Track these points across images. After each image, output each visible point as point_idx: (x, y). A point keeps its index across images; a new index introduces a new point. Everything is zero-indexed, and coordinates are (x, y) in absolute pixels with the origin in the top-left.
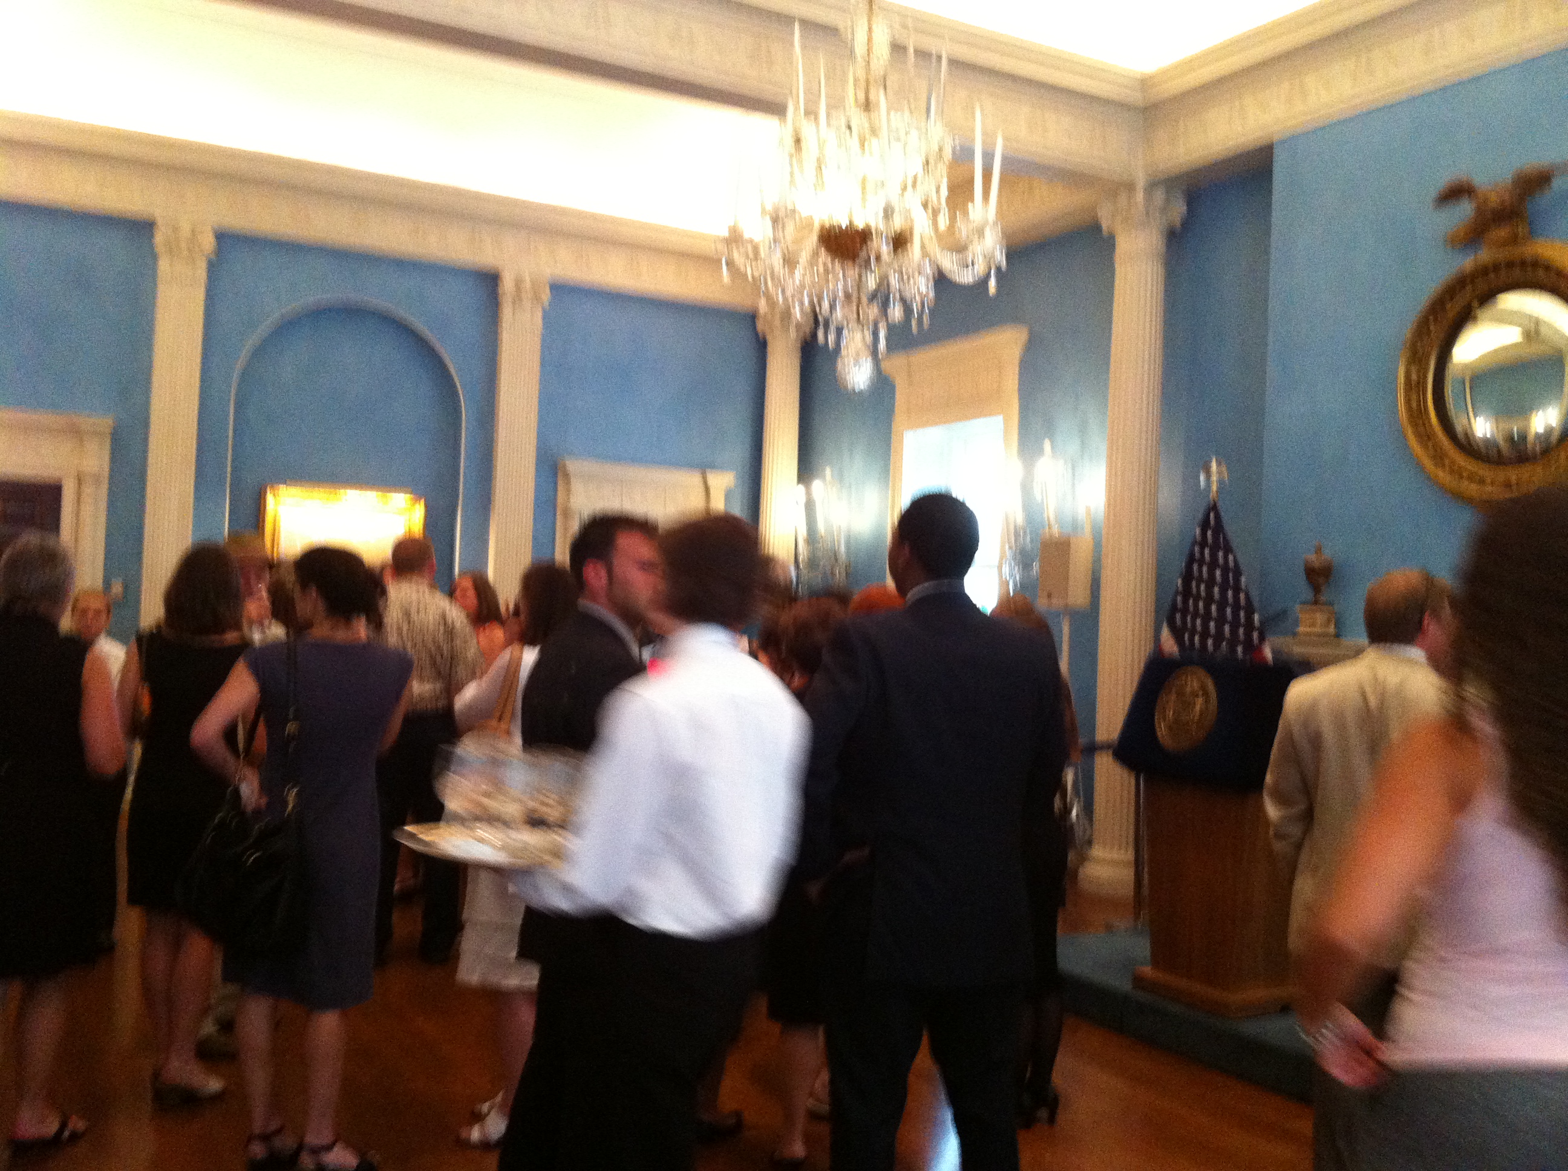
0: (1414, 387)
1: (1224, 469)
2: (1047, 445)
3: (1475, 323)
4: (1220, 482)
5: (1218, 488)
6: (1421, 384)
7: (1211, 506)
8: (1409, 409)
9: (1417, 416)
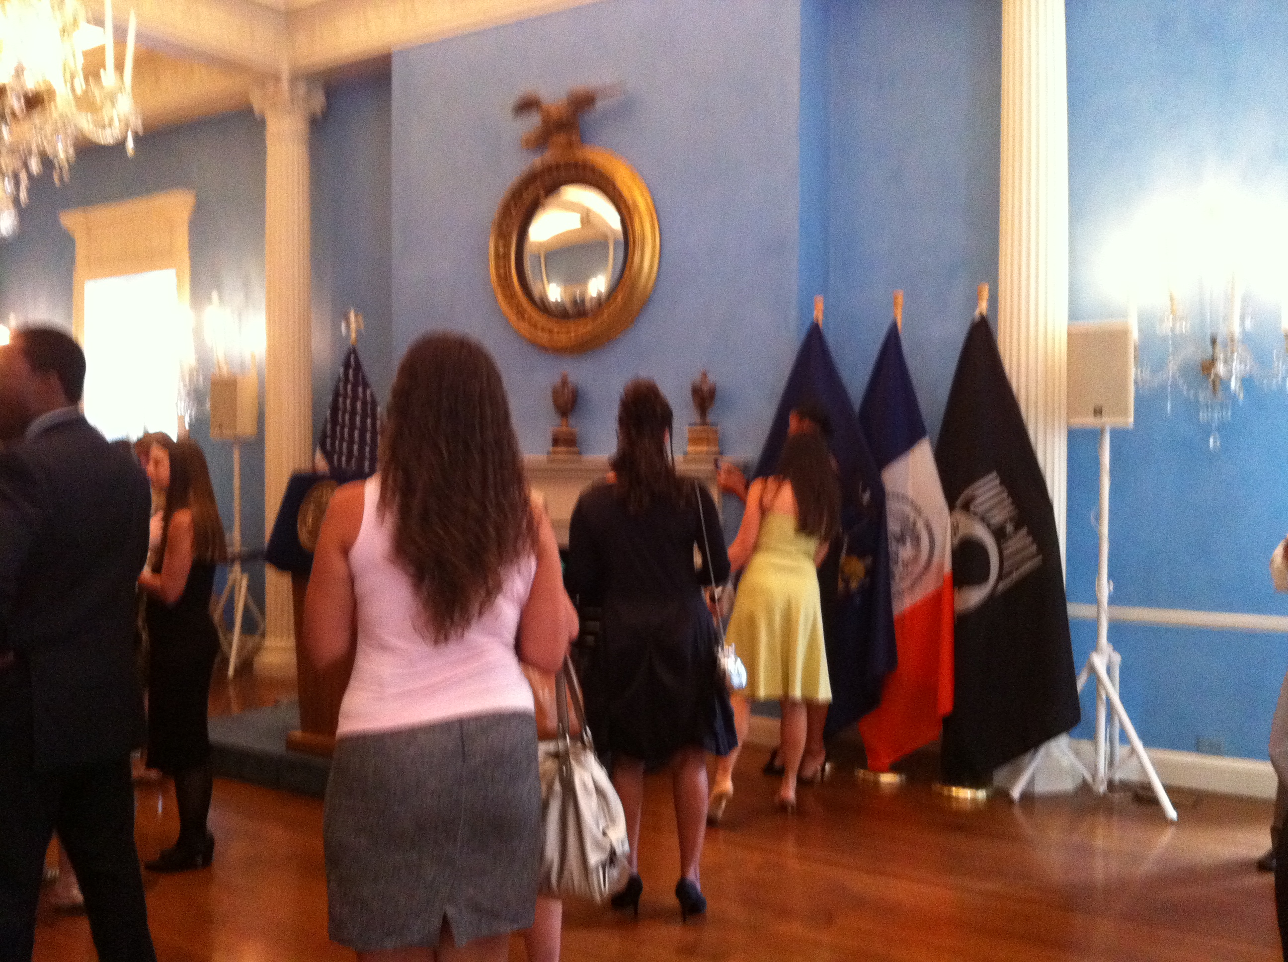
0: (502, 258)
1: (360, 319)
2: (215, 295)
3: (544, 209)
4: (358, 331)
5: (357, 336)
6: (507, 256)
7: (352, 350)
8: (499, 276)
9: (504, 280)
